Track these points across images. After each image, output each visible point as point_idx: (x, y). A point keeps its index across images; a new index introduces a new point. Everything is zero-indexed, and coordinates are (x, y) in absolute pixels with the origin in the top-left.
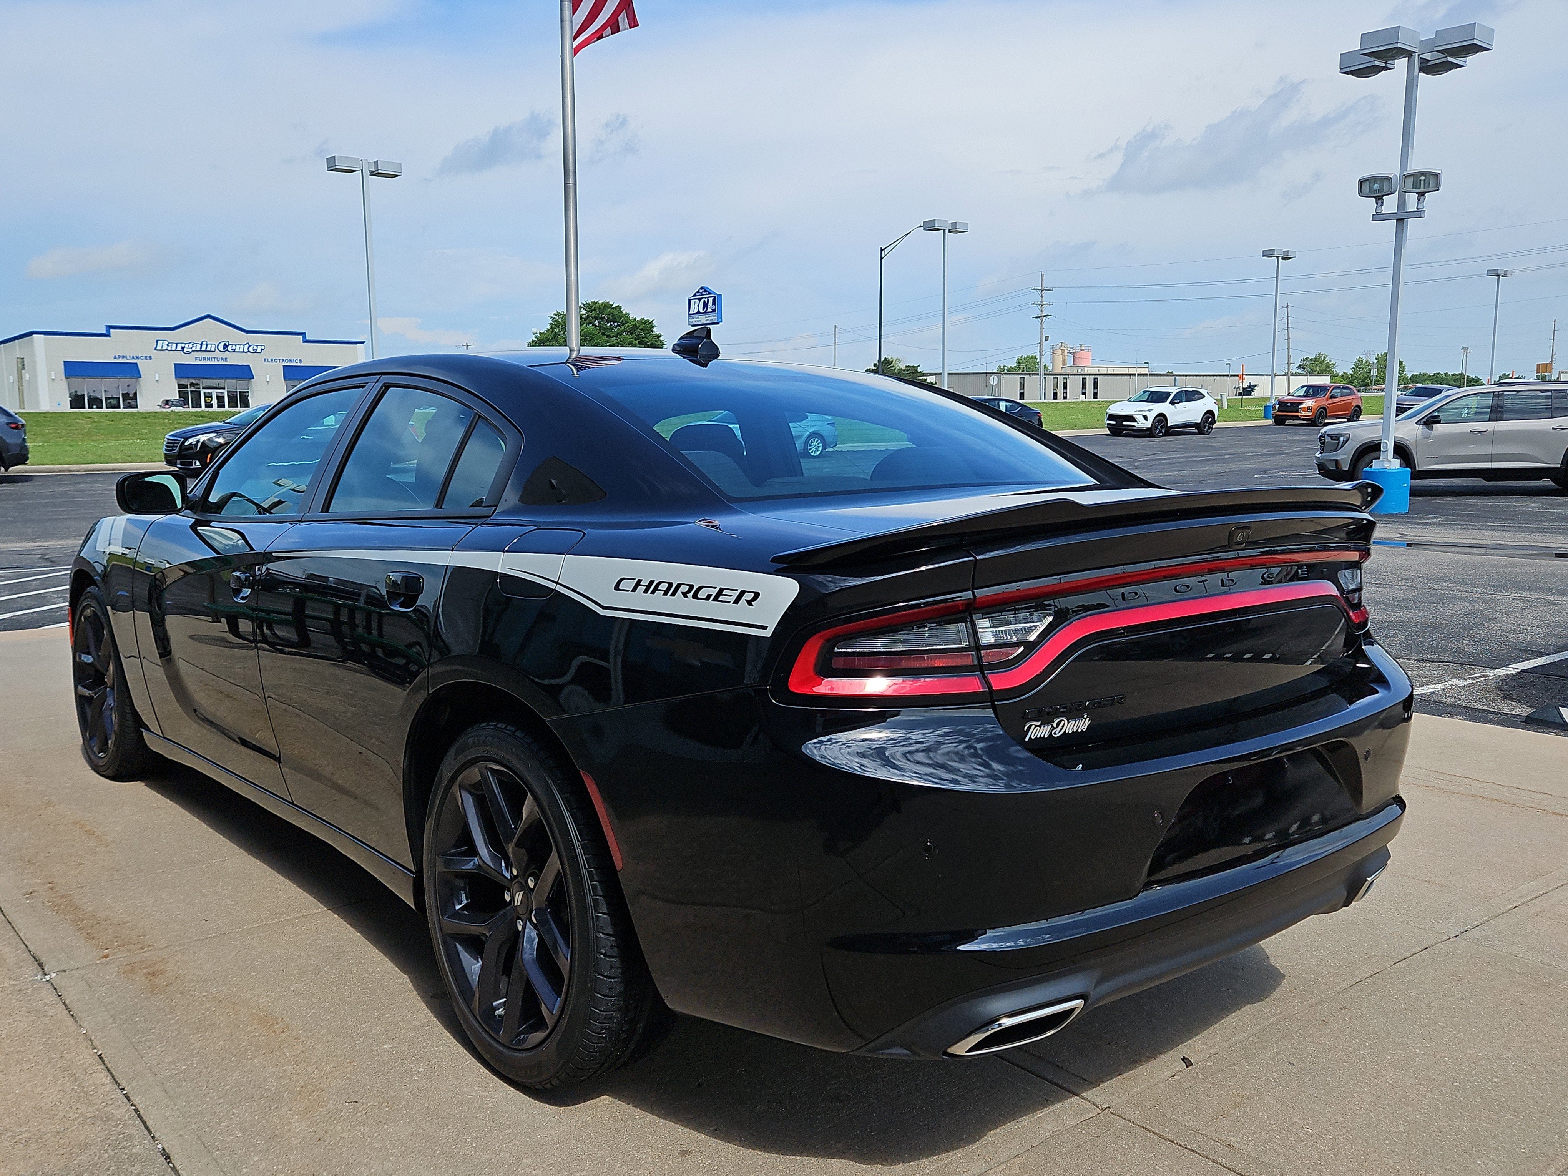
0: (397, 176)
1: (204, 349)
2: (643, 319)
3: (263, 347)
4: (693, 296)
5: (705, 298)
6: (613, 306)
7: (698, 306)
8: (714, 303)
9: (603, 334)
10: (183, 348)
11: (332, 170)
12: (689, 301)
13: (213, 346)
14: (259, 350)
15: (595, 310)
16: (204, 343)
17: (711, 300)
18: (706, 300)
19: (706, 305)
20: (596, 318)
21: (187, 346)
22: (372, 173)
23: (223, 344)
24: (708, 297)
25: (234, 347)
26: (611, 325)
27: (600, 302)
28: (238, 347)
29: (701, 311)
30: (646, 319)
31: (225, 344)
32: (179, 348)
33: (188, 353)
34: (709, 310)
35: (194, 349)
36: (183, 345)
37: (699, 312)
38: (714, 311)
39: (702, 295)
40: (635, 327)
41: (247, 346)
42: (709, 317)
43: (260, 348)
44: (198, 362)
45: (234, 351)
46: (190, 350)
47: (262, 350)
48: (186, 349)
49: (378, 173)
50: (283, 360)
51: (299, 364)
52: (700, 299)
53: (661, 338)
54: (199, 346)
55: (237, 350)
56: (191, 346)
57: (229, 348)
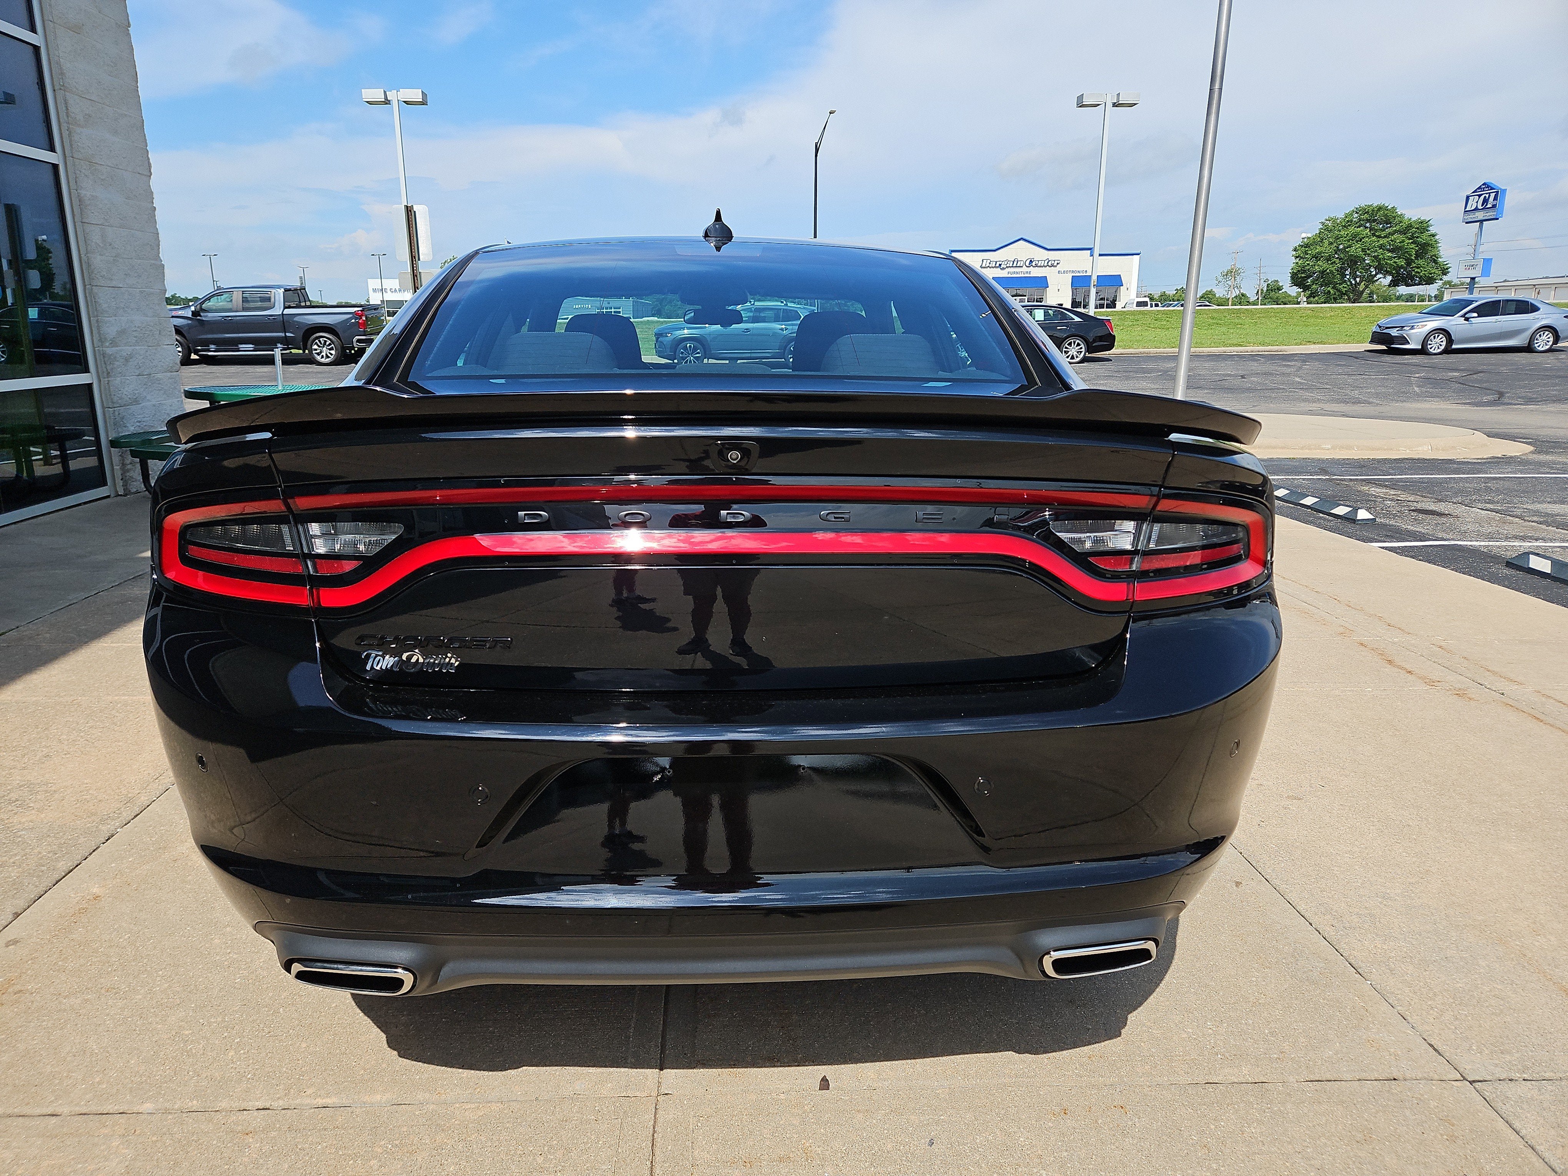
0: (1135, 104)
1: (1015, 265)
2: (1420, 219)
3: (1059, 262)
4: (1473, 193)
5: (1487, 194)
6: (1389, 207)
7: (1477, 202)
8: (1495, 199)
9: (1374, 235)
10: (1000, 265)
11: (1080, 107)
12: (1468, 198)
13: (1022, 262)
14: (1055, 264)
15: (1367, 213)
16: (1016, 260)
17: (1493, 195)
18: (1487, 196)
19: (1486, 201)
20: (1368, 221)
21: (1003, 263)
22: (1114, 105)
23: (1029, 260)
24: (1489, 193)
25: (1037, 263)
26: (1383, 227)
27: (1374, 205)
28: (1040, 262)
29: (1480, 207)
30: (1422, 219)
31: (1031, 261)
32: (997, 265)
33: (1003, 269)
34: (1489, 206)
35: (1008, 265)
36: (1001, 263)
37: (1476, 209)
38: (1494, 206)
39: (1483, 191)
40: (1410, 226)
41: (1046, 262)
42: (1487, 213)
43: (1056, 262)
44: (1010, 275)
45: (1036, 266)
46: (1005, 266)
47: (1058, 264)
48: (1002, 266)
49: (1119, 104)
50: (1073, 272)
51: (1085, 274)
52: (1480, 196)
53: (1437, 237)
54: (1012, 262)
55: (1039, 265)
56: (1006, 263)
57: (1034, 264)
